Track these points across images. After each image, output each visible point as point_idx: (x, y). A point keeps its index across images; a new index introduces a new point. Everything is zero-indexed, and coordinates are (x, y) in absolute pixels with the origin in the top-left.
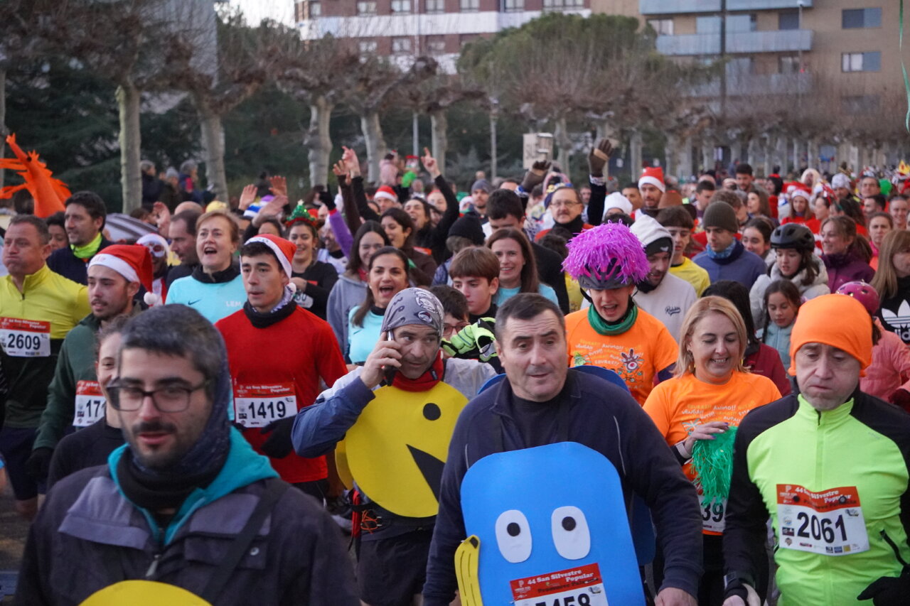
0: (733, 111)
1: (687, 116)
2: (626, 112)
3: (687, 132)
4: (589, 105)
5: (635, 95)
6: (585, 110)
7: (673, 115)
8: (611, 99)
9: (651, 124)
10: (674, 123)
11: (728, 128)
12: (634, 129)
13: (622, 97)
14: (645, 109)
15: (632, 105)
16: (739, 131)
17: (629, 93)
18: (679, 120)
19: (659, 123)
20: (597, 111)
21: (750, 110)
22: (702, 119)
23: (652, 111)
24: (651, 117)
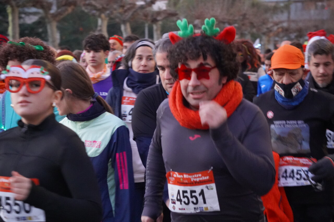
0: (293, 26)
1: (271, 27)
2: (243, 25)
3: (271, 34)
4: (225, 21)
5: (247, 16)
6: (224, 23)
7: (265, 26)
8: (236, 18)
9: (254, 30)
10: (265, 30)
11: (291, 33)
12: (246, 32)
13: (241, 17)
14: (252, 24)
15: (246, 22)
16: (295, 34)
17: (244, 15)
18: (268, 29)
19: (259, 30)
20: (230, 24)
21: (301, 25)
22: (278, 28)
23: (255, 24)
24: (254, 27)
